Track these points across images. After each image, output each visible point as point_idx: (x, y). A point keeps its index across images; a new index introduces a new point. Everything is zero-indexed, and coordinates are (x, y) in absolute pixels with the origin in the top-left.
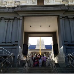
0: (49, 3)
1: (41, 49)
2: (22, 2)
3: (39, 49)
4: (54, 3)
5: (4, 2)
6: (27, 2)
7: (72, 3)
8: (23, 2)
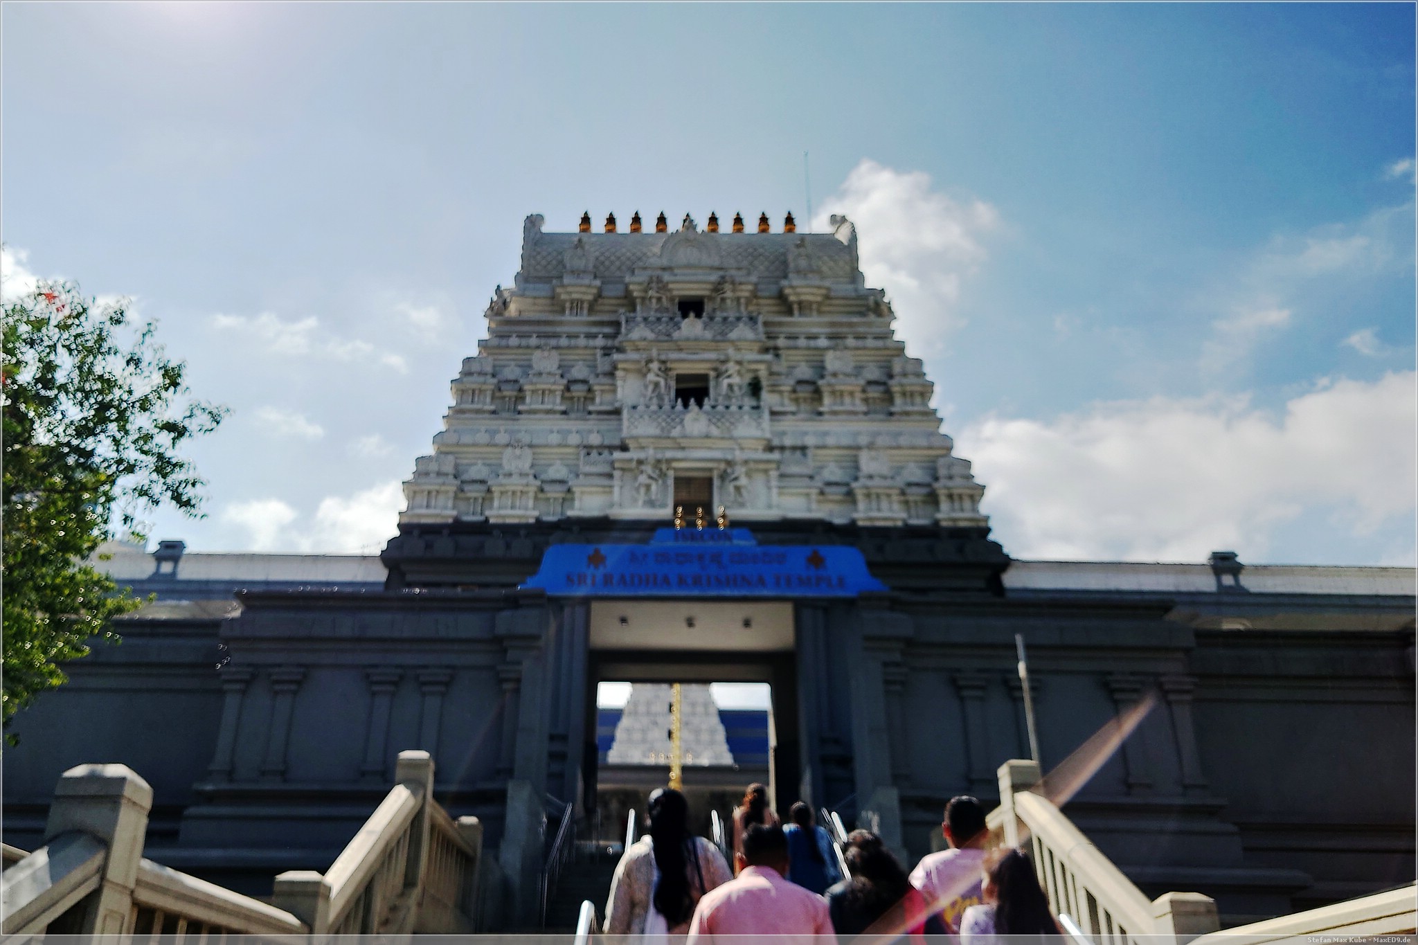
0: (742, 505)
1: (685, 769)
2: (582, 493)
3: (667, 769)
4: (770, 506)
5: (474, 482)
6: (611, 493)
7: (875, 514)
8: (591, 493)
